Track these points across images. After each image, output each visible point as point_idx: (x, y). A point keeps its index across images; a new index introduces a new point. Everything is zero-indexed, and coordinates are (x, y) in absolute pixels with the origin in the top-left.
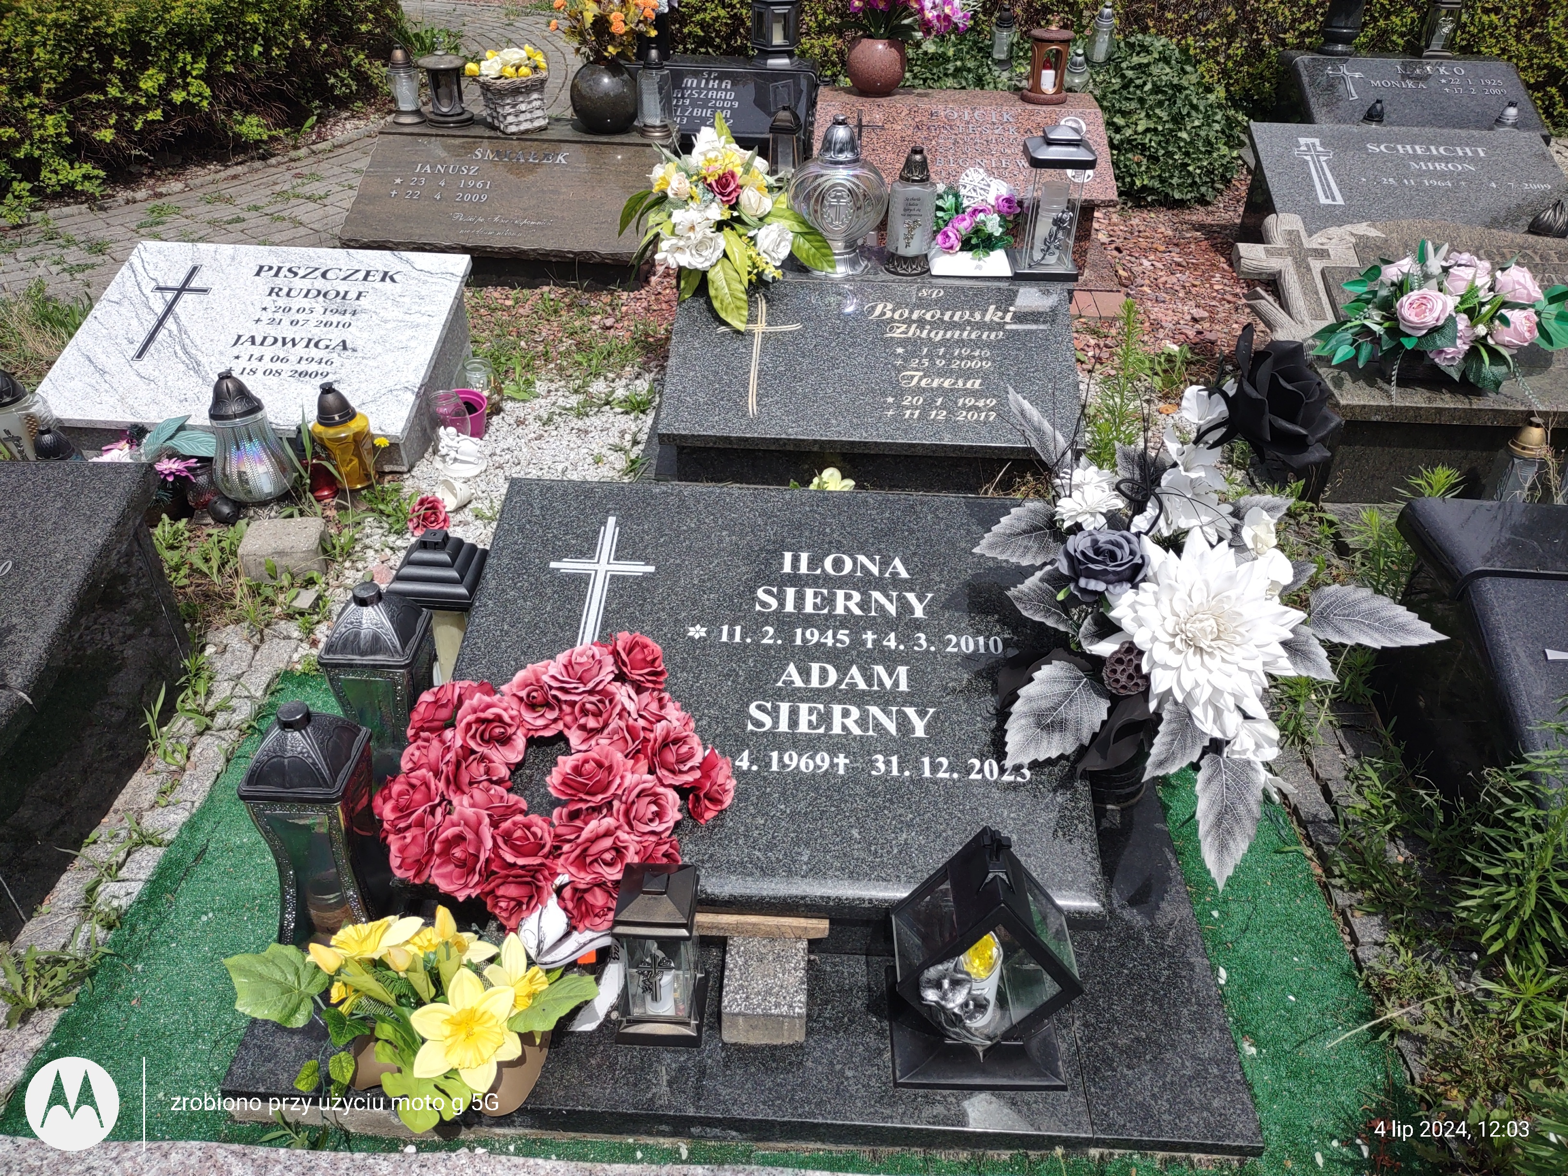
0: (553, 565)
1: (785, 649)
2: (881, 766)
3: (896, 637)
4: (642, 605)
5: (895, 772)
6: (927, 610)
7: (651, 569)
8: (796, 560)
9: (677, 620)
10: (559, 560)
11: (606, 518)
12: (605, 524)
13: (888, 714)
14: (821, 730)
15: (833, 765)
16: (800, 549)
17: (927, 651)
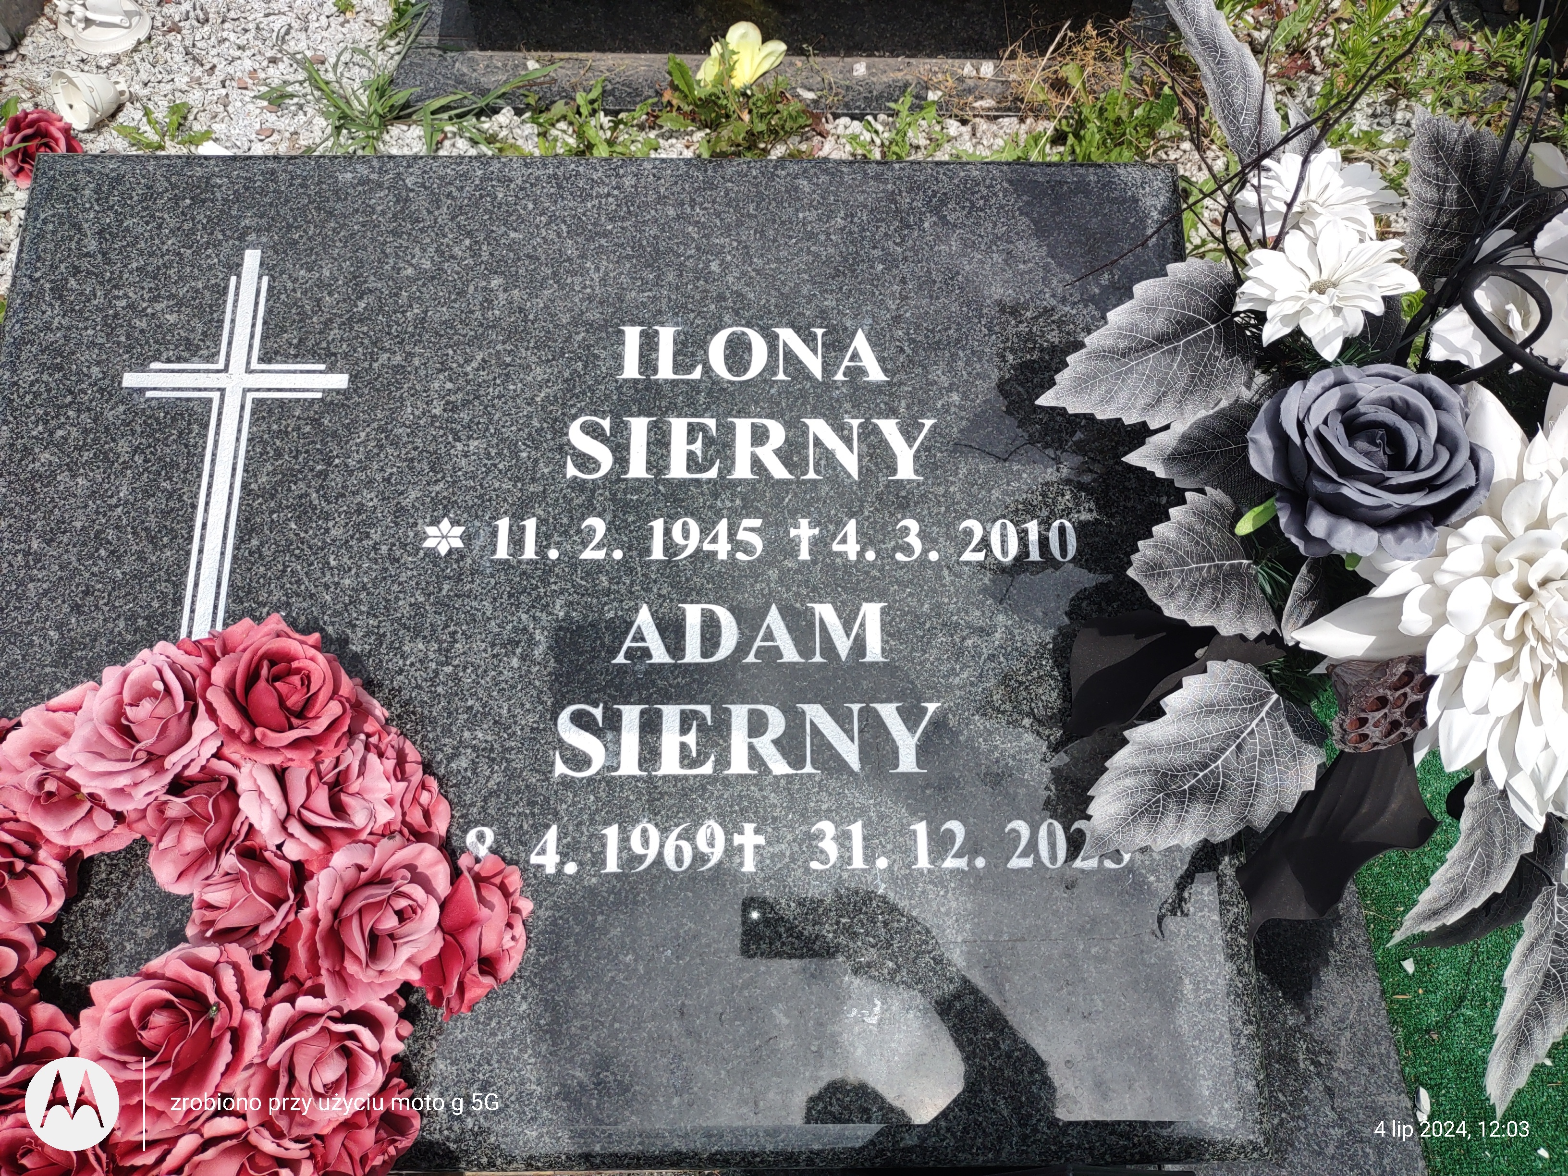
0: (131, 380)
1: (631, 571)
2: (830, 847)
3: (861, 532)
4: (323, 474)
5: (858, 862)
6: (922, 461)
7: (340, 381)
8: (649, 344)
9: (400, 510)
10: (142, 367)
11: (239, 253)
12: (235, 267)
13: (842, 720)
14: (707, 769)
15: (733, 851)
16: (658, 318)
17: (923, 560)
